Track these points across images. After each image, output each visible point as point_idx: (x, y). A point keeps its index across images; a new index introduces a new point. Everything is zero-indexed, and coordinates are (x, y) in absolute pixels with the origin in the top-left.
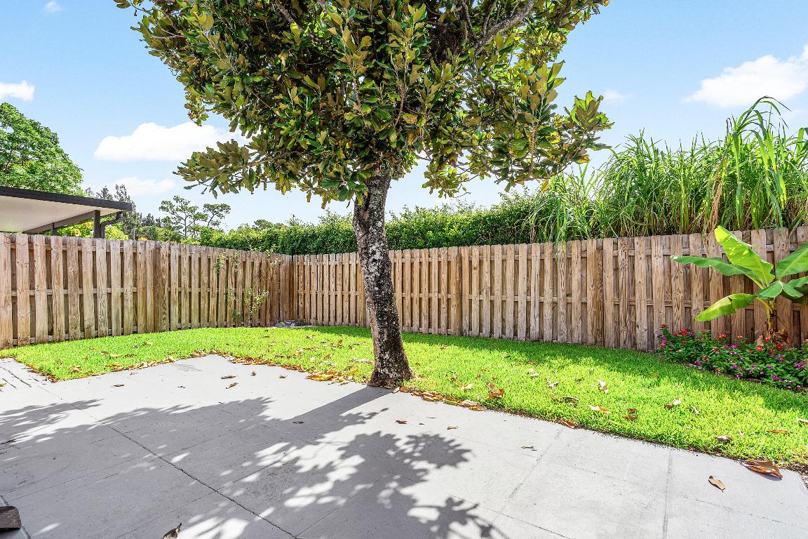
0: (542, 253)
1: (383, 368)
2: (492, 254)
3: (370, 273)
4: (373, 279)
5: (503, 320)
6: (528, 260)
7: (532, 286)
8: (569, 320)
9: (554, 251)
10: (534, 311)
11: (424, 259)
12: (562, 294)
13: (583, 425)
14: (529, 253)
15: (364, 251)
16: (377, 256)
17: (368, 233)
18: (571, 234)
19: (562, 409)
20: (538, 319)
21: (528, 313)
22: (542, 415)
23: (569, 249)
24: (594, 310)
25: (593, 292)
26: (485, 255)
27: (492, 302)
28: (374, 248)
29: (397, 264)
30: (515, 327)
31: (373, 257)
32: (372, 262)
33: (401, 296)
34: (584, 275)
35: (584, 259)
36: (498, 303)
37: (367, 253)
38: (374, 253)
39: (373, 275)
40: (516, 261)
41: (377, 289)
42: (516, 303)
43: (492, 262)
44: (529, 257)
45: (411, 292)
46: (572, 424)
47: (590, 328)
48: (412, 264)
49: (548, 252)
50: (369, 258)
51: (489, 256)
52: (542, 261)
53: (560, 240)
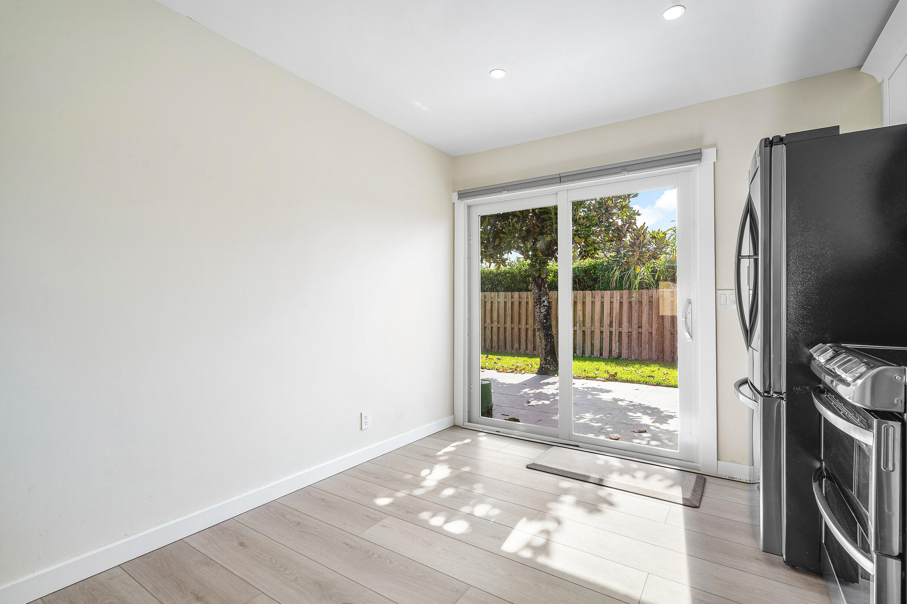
0: (621, 297)
1: (547, 365)
2: (584, 297)
3: (541, 313)
4: (543, 316)
5: (592, 345)
6: (611, 302)
7: (614, 320)
8: (640, 345)
9: (630, 297)
10: (615, 338)
11: (530, 299)
12: (635, 326)
13: (658, 385)
14: (612, 297)
15: (538, 300)
16: (546, 303)
17: (541, 291)
18: (641, 286)
19: (648, 379)
20: (618, 344)
21: (611, 340)
22: (638, 382)
23: (641, 295)
24: (657, 337)
25: (657, 325)
26: (579, 298)
27: (584, 332)
28: (544, 299)
29: (508, 303)
30: (601, 349)
31: (543, 304)
32: (543, 307)
33: (511, 327)
34: (651, 314)
35: (650, 303)
36: (588, 333)
37: (540, 302)
38: (544, 301)
39: (543, 314)
40: (602, 304)
41: (545, 321)
42: (602, 332)
43: (584, 303)
44: (612, 300)
45: (519, 324)
46: (653, 385)
47: (654, 349)
48: (520, 303)
49: (625, 297)
50: (541, 304)
51: (581, 299)
52: (621, 303)
53: (635, 289)
